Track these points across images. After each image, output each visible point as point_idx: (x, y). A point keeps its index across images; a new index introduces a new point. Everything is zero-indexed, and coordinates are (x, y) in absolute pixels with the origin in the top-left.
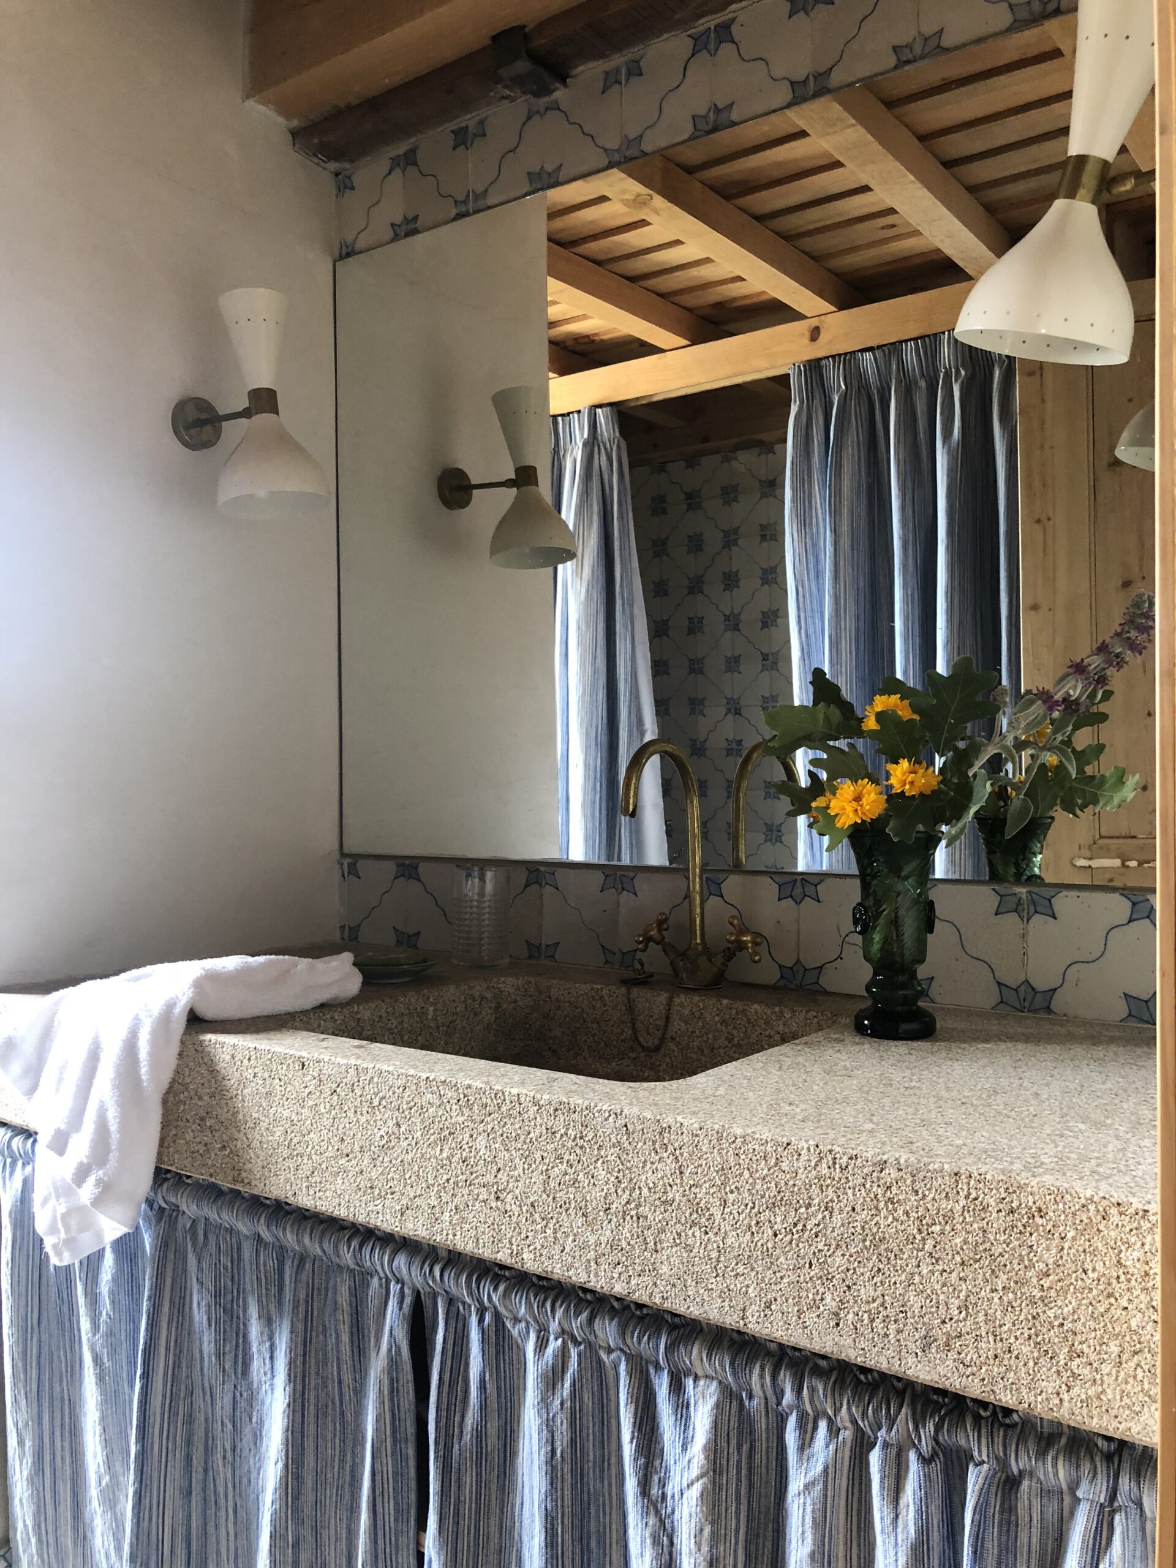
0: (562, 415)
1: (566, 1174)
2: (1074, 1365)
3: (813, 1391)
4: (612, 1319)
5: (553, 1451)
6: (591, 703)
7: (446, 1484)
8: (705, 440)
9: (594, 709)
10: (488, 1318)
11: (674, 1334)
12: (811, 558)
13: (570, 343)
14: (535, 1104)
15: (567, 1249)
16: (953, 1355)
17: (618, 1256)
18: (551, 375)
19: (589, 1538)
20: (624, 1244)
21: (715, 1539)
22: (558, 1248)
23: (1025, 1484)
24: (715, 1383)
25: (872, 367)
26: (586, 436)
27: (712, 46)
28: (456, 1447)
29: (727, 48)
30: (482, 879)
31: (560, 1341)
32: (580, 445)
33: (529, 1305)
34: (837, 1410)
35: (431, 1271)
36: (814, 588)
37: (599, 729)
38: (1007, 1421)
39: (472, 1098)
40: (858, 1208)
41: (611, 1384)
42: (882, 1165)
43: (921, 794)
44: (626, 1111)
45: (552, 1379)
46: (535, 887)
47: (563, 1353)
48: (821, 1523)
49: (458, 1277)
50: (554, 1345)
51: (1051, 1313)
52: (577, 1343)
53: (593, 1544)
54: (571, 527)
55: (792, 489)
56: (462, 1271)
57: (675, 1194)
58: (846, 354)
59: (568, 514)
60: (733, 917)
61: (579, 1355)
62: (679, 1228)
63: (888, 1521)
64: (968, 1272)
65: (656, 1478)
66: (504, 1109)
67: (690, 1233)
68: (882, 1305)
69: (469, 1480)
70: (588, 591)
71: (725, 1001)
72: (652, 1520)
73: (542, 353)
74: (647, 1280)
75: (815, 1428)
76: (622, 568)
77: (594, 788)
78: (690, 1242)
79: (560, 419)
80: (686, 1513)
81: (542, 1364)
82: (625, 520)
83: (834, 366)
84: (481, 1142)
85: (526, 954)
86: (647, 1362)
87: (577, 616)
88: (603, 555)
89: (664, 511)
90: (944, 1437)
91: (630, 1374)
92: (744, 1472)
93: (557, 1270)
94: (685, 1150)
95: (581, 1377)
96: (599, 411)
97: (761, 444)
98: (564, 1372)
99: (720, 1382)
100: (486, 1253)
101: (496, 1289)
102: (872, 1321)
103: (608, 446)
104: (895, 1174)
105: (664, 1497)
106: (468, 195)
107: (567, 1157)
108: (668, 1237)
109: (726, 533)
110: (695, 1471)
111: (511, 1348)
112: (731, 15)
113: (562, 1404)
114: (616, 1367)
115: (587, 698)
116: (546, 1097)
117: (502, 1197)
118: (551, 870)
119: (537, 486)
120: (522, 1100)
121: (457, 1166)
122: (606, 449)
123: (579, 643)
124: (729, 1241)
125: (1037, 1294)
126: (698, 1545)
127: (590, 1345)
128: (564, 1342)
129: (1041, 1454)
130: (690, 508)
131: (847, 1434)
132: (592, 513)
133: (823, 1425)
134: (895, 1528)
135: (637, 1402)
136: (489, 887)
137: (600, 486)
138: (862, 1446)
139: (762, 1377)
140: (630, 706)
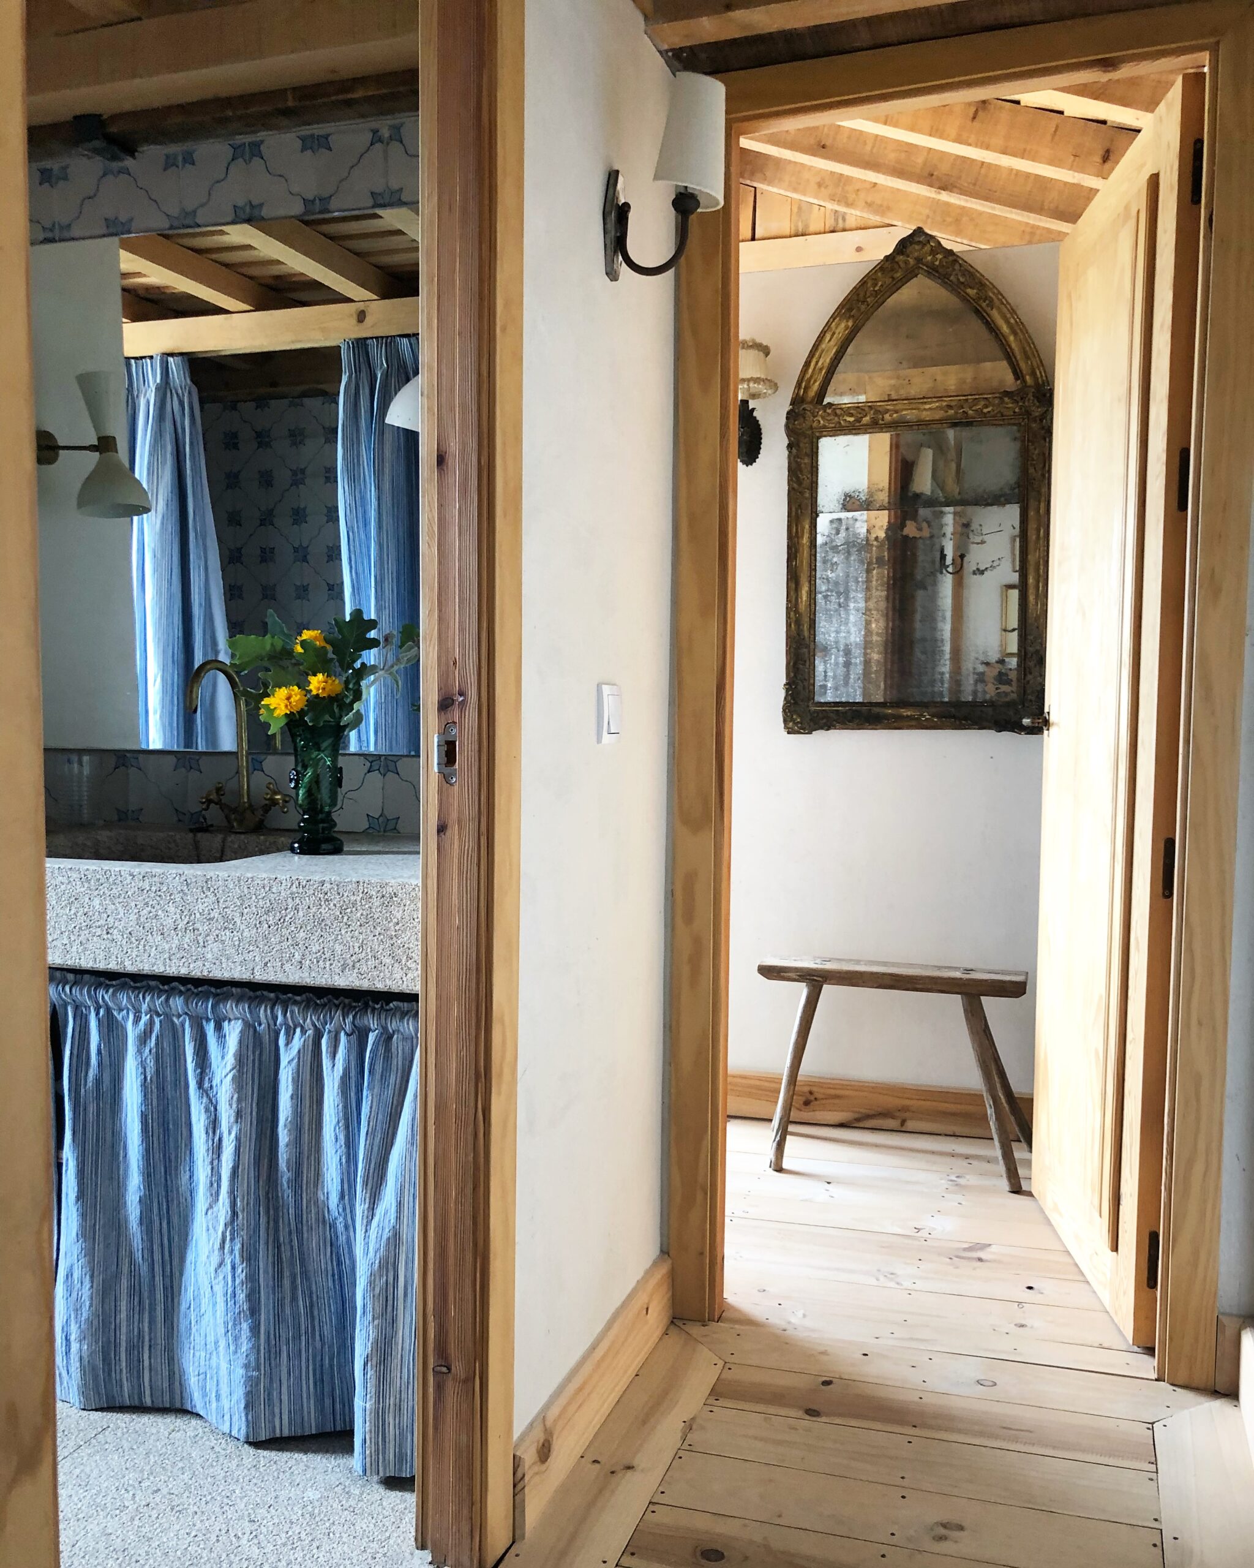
0: (136, 358)
1: (150, 912)
2: (408, 964)
3: (292, 1012)
4: (180, 997)
5: (145, 1078)
6: (168, 625)
7: (77, 1113)
8: (274, 384)
9: (171, 631)
10: (102, 1012)
11: (217, 998)
12: (360, 509)
13: (141, 292)
14: (130, 875)
15: (152, 955)
16: (356, 971)
17: (182, 953)
18: (124, 320)
19: (168, 1123)
20: (186, 946)
21: (239, 1100)
22: (146, 955)
23: (395, 1036)
24: (240, 1021)
25: (409, 354)
26: (158, 381)
27: (247, 157)
28: (83, 1090)
29: (257, 161)
30: (80, 763)
31: (148, 1016)
32: (153, 387)
33: (129, 998)
34: (304, 1021)
35: (63, 989)
36: (363, 537)
37: (176, 649)
38: (388, 1008)
39: (89, 877)
40: (311, 906)
41: (180, 1033)
42: (323, 883)
43: (329, 696)
44: (186, 873)
45: (143, 1039)
46: (122, 768)
47: (151, 1024)
48: (297, 1080)
49: (81, 990)
50: (145, 1018)
51: (399, 942)
52: (159, 1015)
53: (171, 1126)
54: (145, 485)
55: (343, 447)
56: (85, 986)
57: (215, 914)
58: (387, 337)
59: (141, 472)
60: (270, 783)
61: (161, 1022)
62: (217, 932)
63: (330, 1068)
64: (363, 929)
65: (207, 1078)
66: (111, 880)
67: (223, 933)
68: (323, 953)
69: (92, 1109)
70: (162, 523)
71: (262, 837)
72: (205, 1100)
73: (116, 300)
74: (200, 963)
75: (294, 1033)
76: (194, 501)
77: (172, 701)
78: (223, 938)
79: (133, 361)
80: (224, 1090)
81: (137, 1031)
82: (197, 459)
83: (377, 346)
84: (96, 902)
85: (116, 817)
86: (201, 1019)
87: (153, 545)
88: (176, 491)
89: (235, 446)
90: (357, 1022)
91: (191, 1027)
92: (257, 1065)
93: (146, 968)
94: (220, 889)
95: (162, 1035)
96: (171, 359)
97: (324, 393)
98: (151, 1032)
99: (243, 1020)
100: (101, 966)
101: (107, 992)
102: (318, 962)
103: (180, 391)
104: (329, 886)
105: (211, 1087)
106: (54, 225)
107: (151, 903)
108: (211, 938)
109: (294, 473)
110: (229, 1067)
111: (117, 1028)
112: (261, 138)
113: (150, 1051)
114: (183, 1025)
115: (164, 620)
116: (137, 870)
117: (111, 931)
118: (135, 755)
119: (117, 452)
120: (122, 873)
121: (81, 918)
122: (177, 394)
123: (155, 570)
124: (245, 934)
125: (394, 934)
126: (231, 1105)
127: (166, 1015)
128: (151, 1016)
129: (402, 1019)
130: (260, 445)
131: (310, 1032)
132: (165, 452)
133: (298, 1030)
134: (333, 1071)
135: (196, 1041)
136: (86, 771)
137: (173, 427)
138: (318, 1036)
139: (265, 1010)
140: (204, 631)
